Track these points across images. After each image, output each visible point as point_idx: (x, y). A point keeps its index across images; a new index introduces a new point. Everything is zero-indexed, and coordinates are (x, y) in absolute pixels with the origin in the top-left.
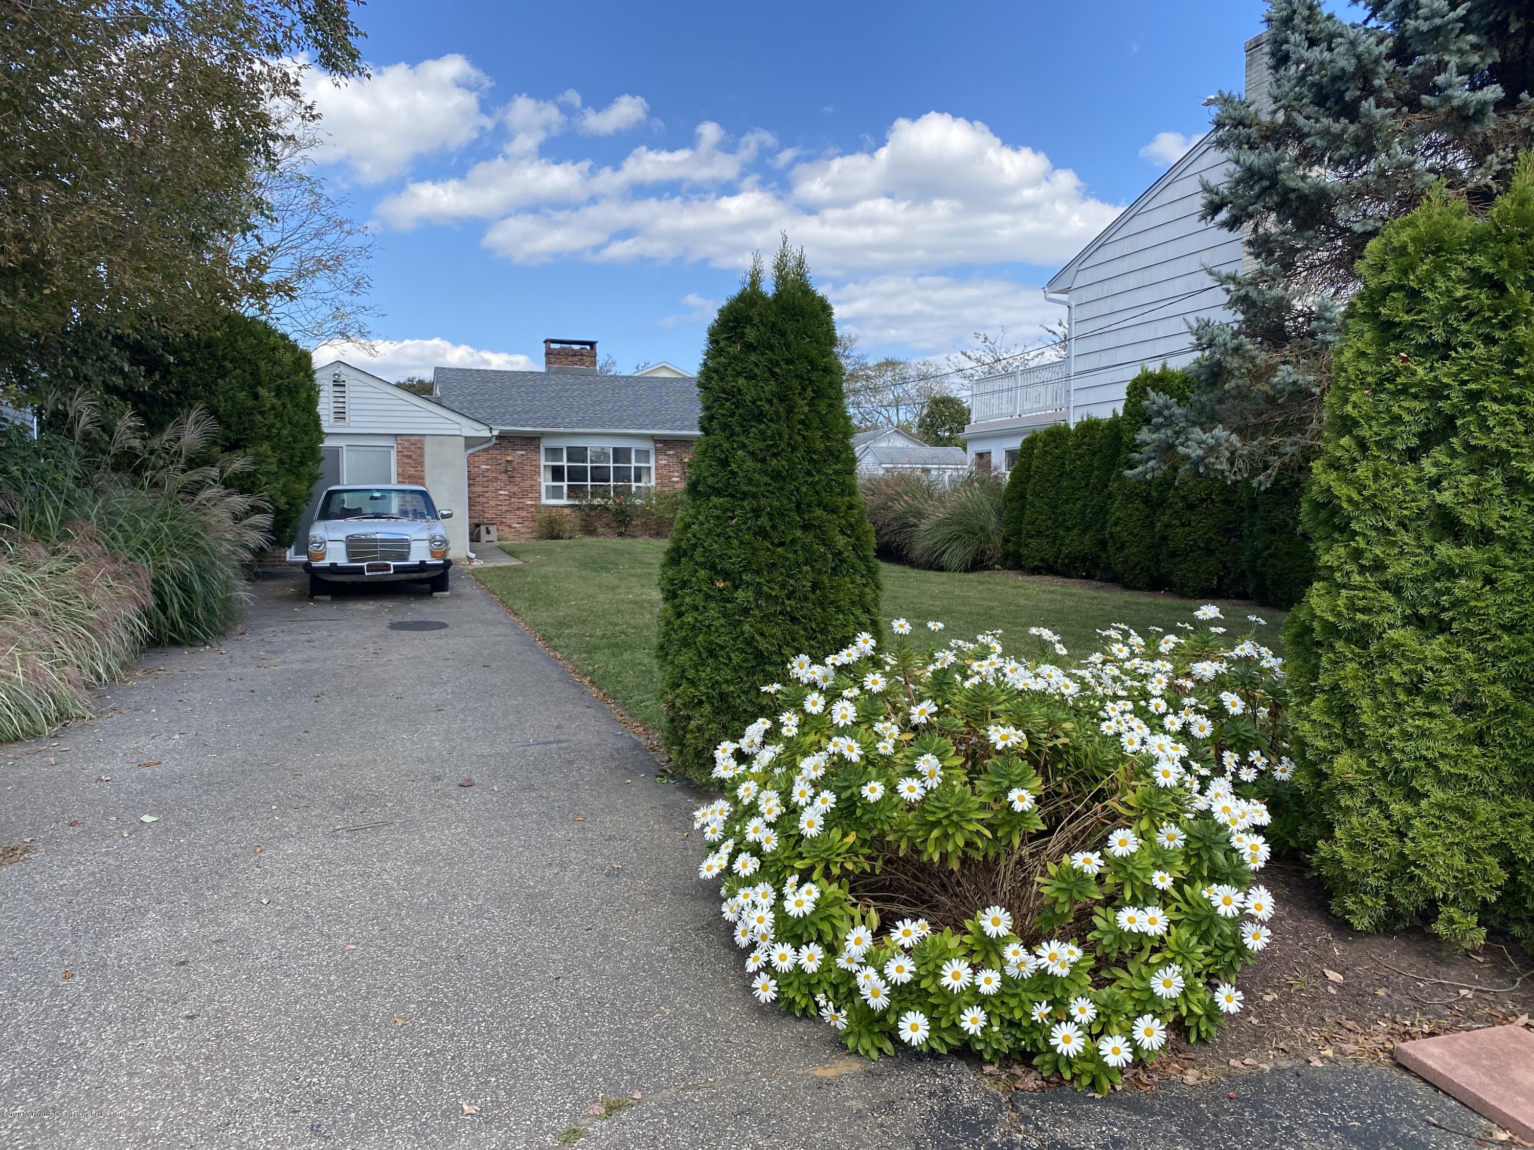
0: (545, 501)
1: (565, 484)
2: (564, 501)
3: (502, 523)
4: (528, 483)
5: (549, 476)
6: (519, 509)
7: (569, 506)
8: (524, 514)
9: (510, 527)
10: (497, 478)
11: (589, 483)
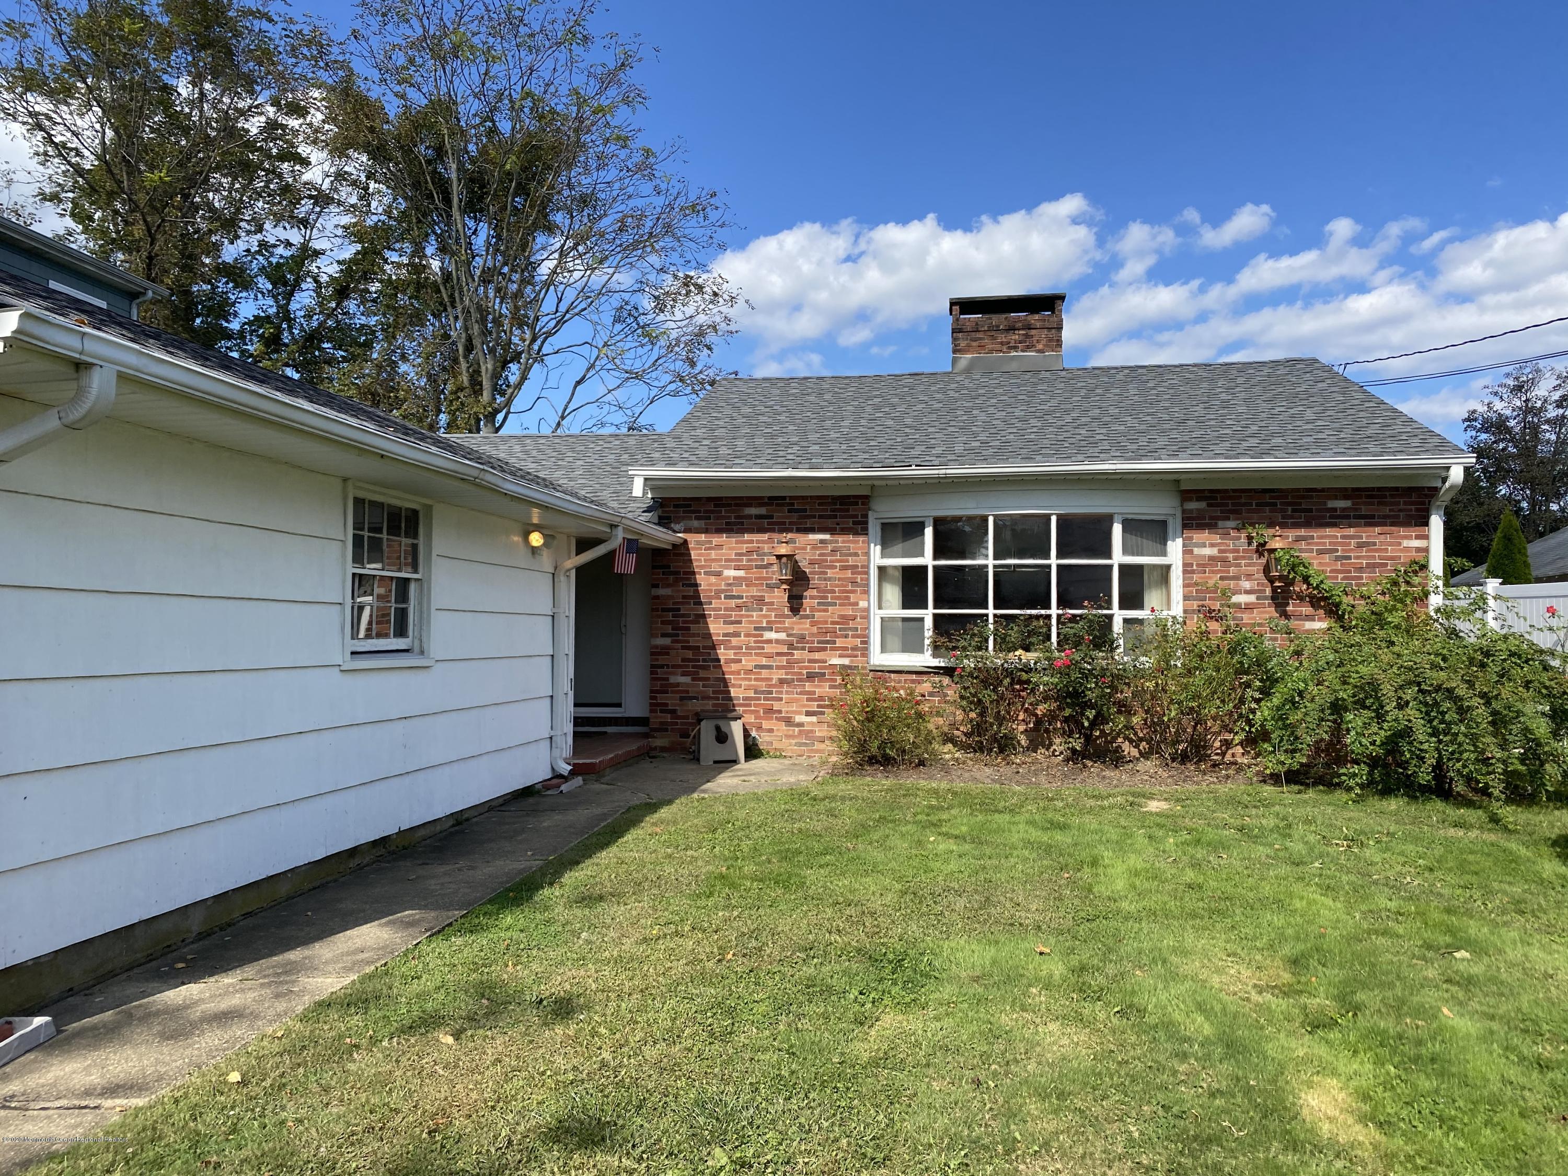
0: (879, 658)
1: (928, 614)
2: (926, 659)
3: (770, 711)
4: (835, 612)
5: (893, 593)
6: (811, 677)
7: (937, 671)
8: (824, 689)
9: (789, 722)
10: (760, 600)
11: (991, 611)
